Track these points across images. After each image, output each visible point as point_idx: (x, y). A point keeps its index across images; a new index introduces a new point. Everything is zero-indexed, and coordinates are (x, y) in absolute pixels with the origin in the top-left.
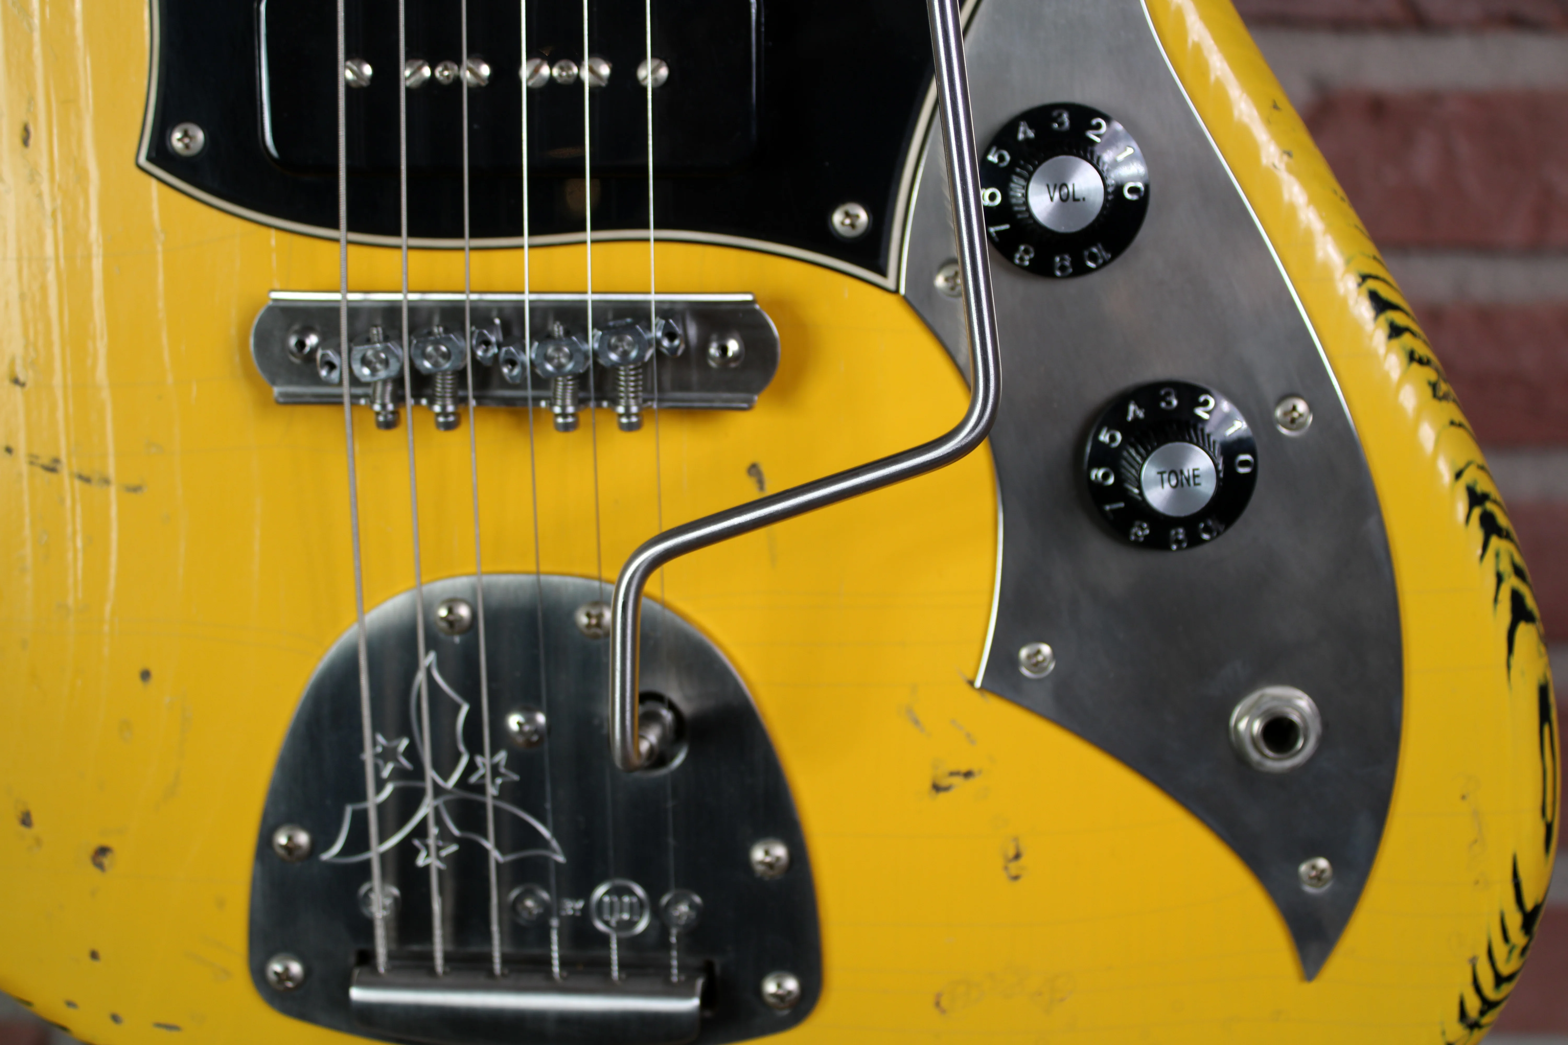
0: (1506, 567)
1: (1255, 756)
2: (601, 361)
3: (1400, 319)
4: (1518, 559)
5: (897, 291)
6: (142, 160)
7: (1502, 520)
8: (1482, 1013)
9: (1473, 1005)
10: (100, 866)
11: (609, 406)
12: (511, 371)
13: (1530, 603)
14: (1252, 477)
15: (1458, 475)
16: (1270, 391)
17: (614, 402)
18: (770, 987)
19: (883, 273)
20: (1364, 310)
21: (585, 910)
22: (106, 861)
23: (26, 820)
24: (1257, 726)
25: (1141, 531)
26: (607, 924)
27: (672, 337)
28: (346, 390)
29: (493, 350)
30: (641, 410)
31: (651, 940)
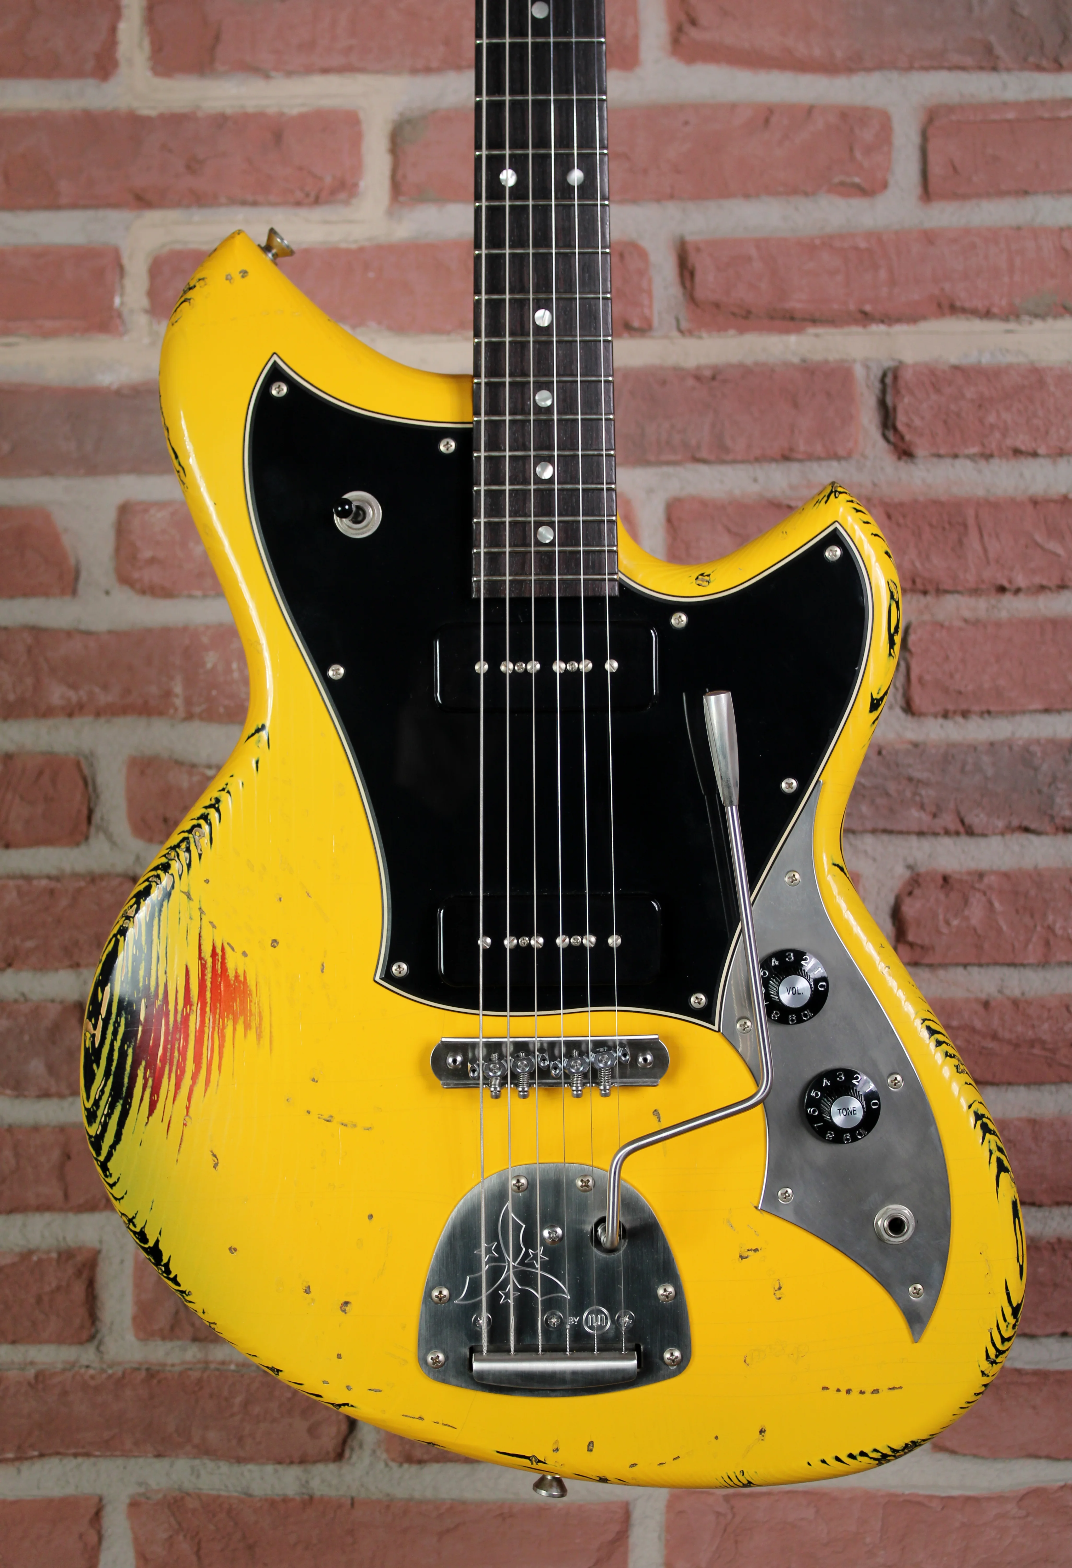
0: (994, 1148)
1: (886, 1236)
2: (596, 1066)
3: (940, 1037)
4: (999, 1144)
5: (719, 1031)
6: (377, 979)
7: (991, 1126)
8: (997, 1356)
9: (992, 1352)
10: (344, 1311)
11: (595, 1086)
12: (555, 1072)
13: (1006, 1163)
14: (878, 1109)
15: (970, 1107)
16: (885, 1071)
17: (598, 1084)
18: (667, 1355)
19: (713, 1023)
20: (925, 1034)
21: (580, 1321)
22: (347, 1309)
23: (307, 1291)
24: (886, 1223)
25: (830, 1135)
26: (591, 1328)
27: (625, 1055)
28: (481, 1081)
29: (547, 1063)
30: (610, 1087)
31: (612, 1334)
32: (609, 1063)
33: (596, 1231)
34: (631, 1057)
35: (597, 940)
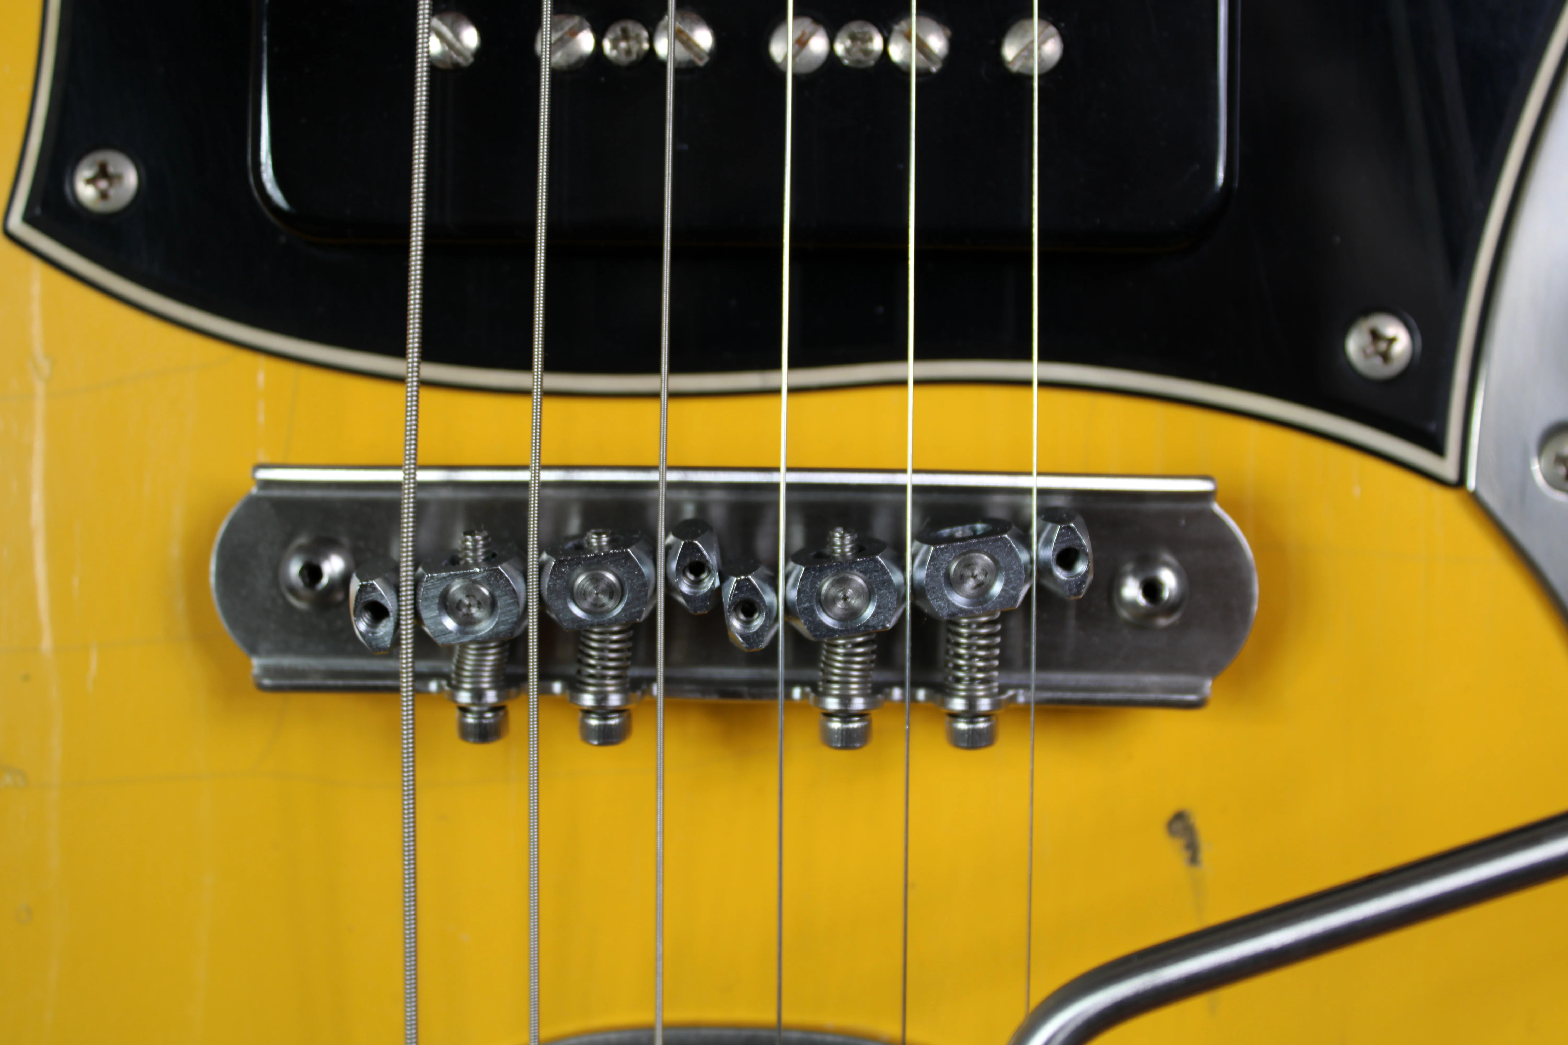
2: (936, 605)
5: (1461, 482)
6: (16, 223)
11: (928, 698)
12: (747, 623)
19: (1437, 447)
27: (1067, 558)
28: (406, 662)
29: (710, 582)
30: (996, 705)
32: (997, 588)
34: (1097, 566)
35: (953, 44)
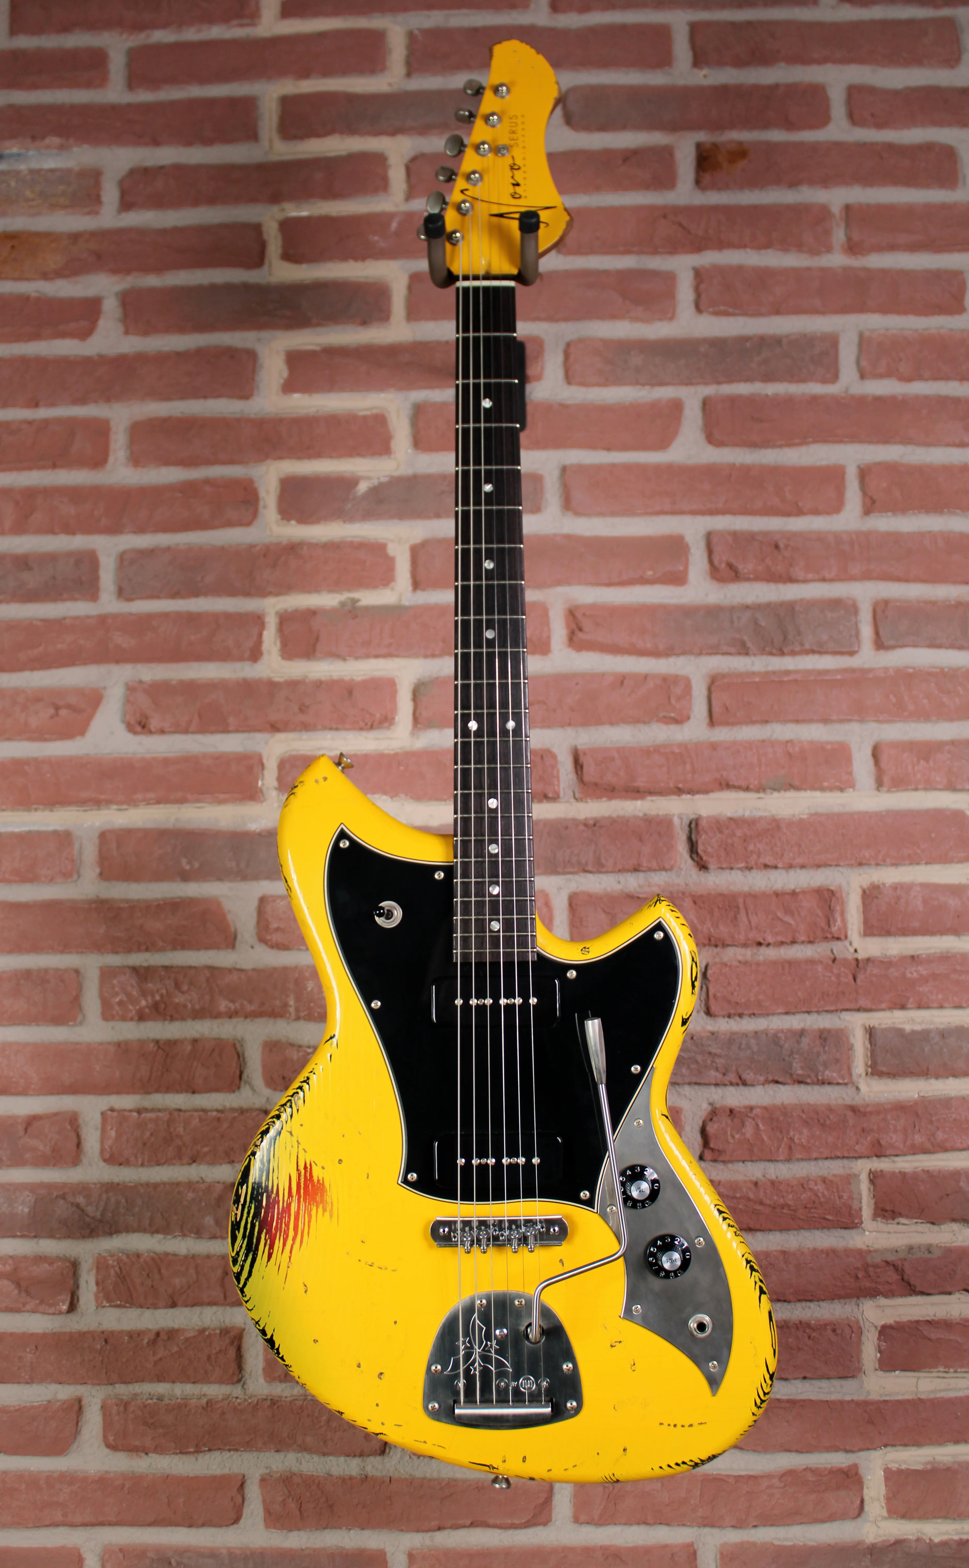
0: (757, 1280)
1: (695, 1333)
2: (526, 1234)
3: (725, 1215)
4: (761, 1277)
5: (597, 1212)
6: (399, 1182)
7: (756, 1267)
8: (761, 1404)
9: (758, 1401)
10: (380, 1378)
11: (525, 1246)
12: (502, 1238)
13: (765, 1289)
14: (690, 1258)
15: (743, 1256)
16: (693, 1235)
17: (527, 1245)
18: (569, 1405)
19: (594, 1208)
20: (716, 1213)
21: (518, 1384)
22: (382, 1377)
23: (359, 1366)
24: (695, 1325)
25: (663, 1274)
26: (524, 1388)
27: (542, 1228)
28: (459, 1243)
29: (497, 1233)
30: (534, 1247)
31: (536, 1392)
32: (533, 1232)
33: (527, 1331)
34: (546, 1229)
35: (526, 1160)
